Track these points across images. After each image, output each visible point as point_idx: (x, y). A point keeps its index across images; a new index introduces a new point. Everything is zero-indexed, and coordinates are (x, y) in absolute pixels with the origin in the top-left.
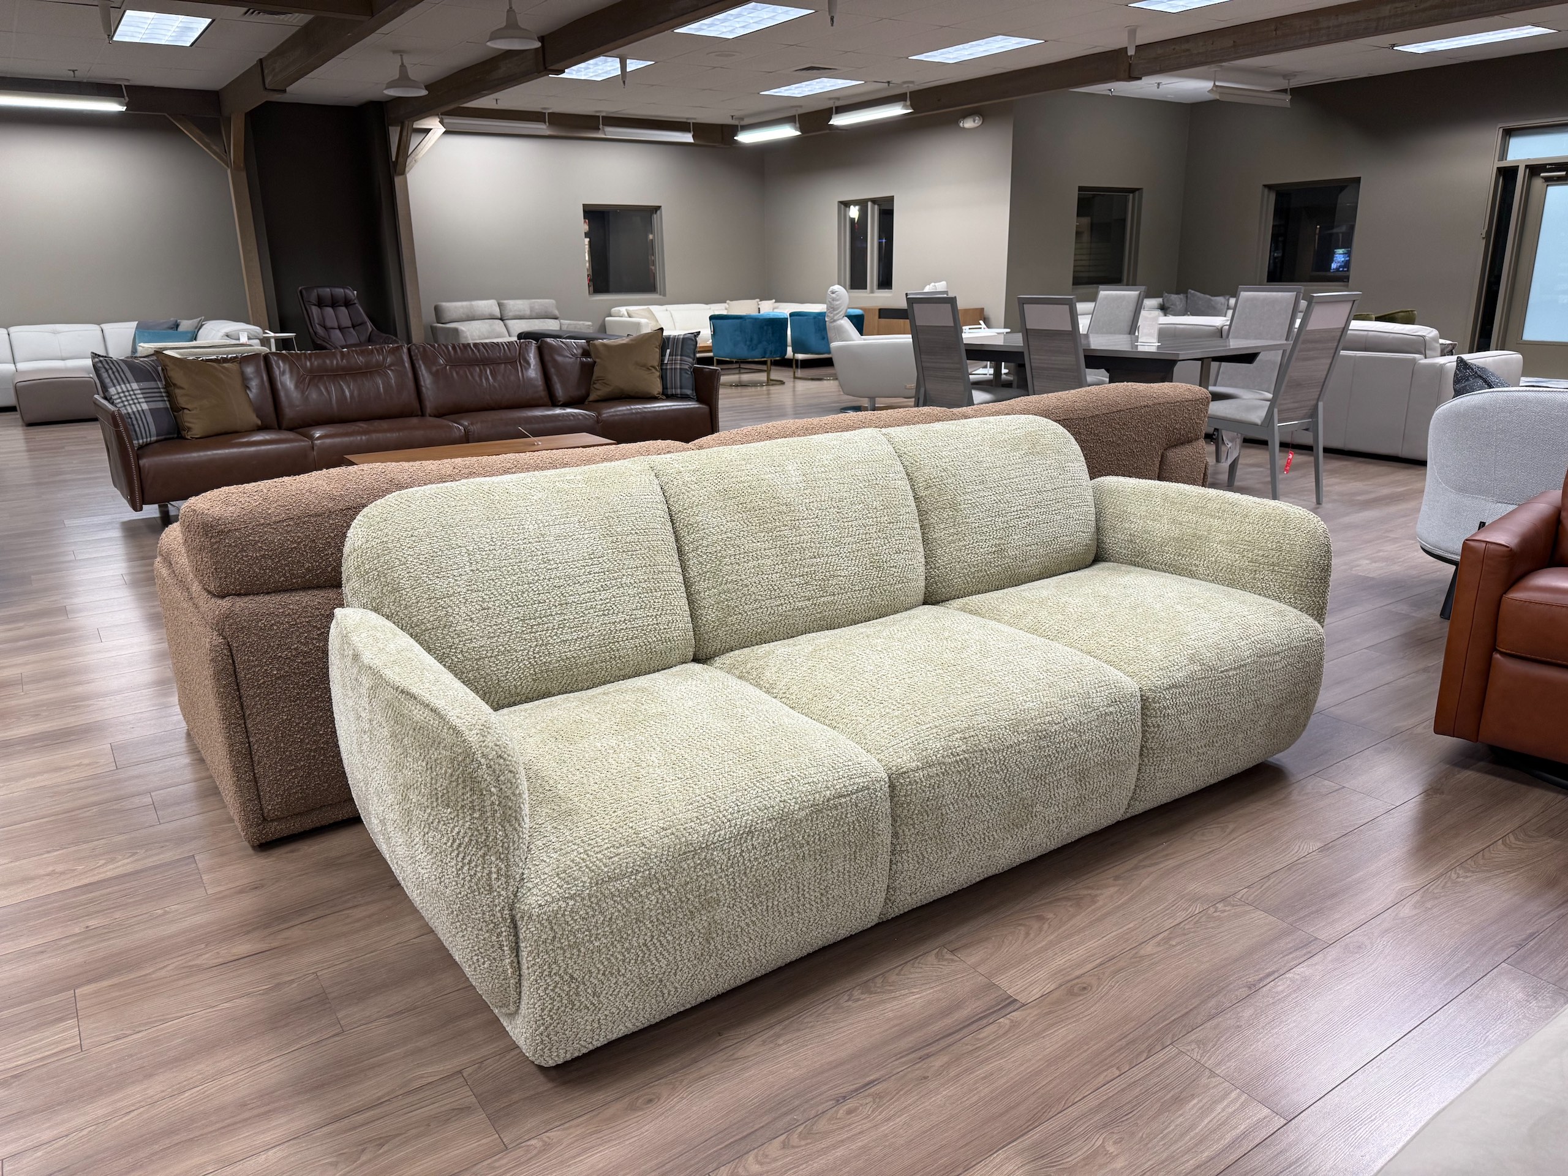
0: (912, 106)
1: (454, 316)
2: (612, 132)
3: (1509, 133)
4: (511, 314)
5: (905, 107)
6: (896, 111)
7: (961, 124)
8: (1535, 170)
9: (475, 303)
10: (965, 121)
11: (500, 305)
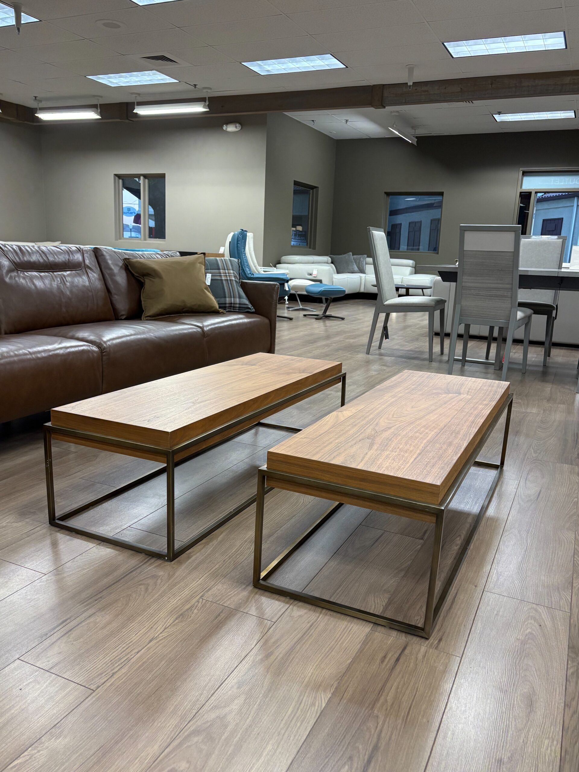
0: (209, 106)
3: (523, 174)
5: (204, 107)
6: (198, 109)
7: (224, 128)
10: (228, 126)
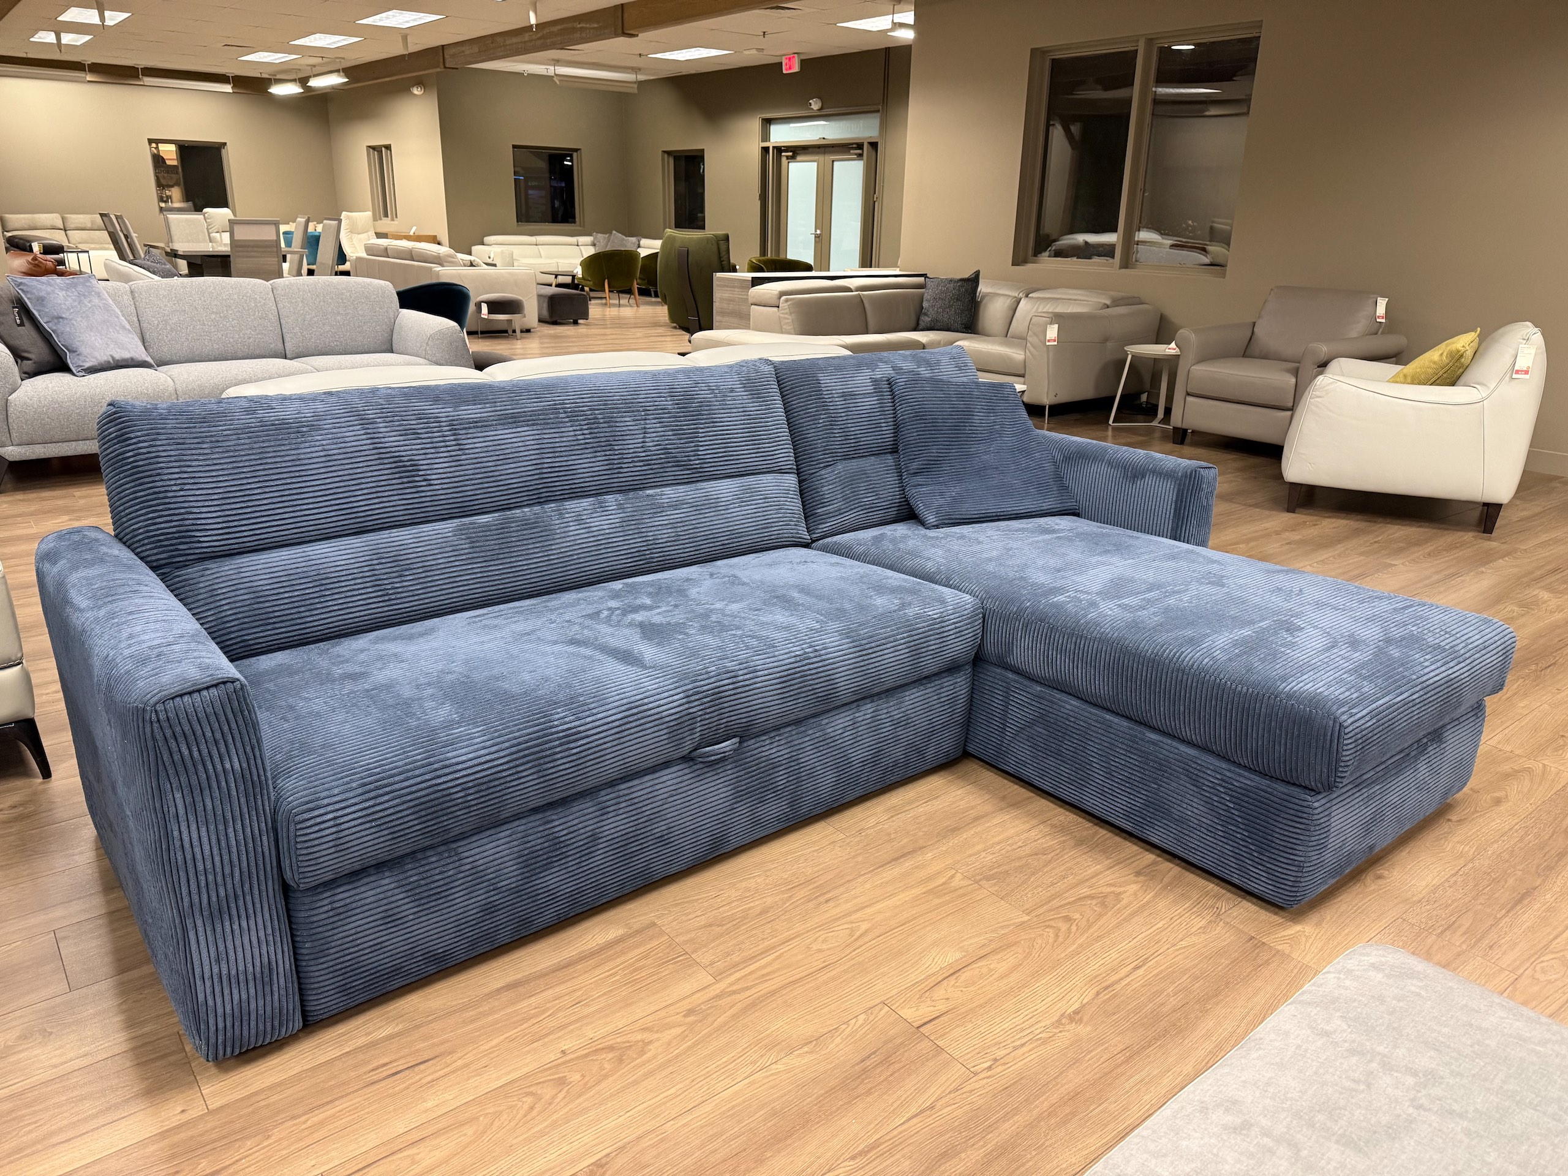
0: (347, 77)
1: (16, 226)
2: (148, 80)
3: (768, 122)
4: (73, 226)
5: (339, 78)
7: (413, 91)
8: (779, 150)
9: (36, 216)
10: (410, 89)
11: (63, 219)
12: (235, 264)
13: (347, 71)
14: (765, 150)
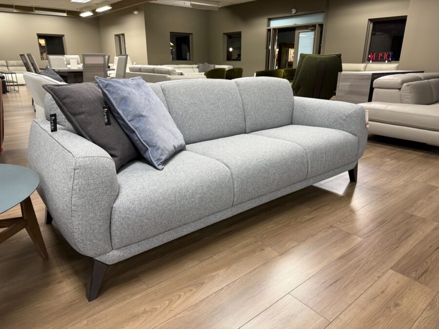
3: (270, 20)
5: (109, 7)
7: (134, 13)
12: (85, 76)
13: (111, 5)
14: (269, 30)
